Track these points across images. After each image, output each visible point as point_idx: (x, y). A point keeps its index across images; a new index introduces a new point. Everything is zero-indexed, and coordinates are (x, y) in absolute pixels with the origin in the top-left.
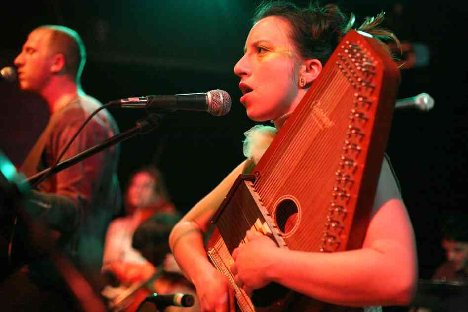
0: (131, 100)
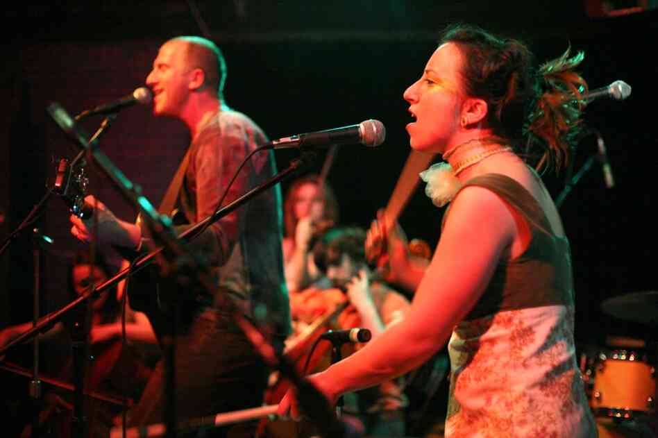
0: (283, 140)
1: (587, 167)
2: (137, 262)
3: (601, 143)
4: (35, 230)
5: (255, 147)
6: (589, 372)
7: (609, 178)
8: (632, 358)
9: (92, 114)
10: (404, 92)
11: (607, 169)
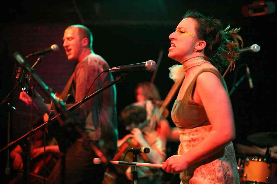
0: (113, 68)
1: (242, 79)
2: (51, 119)
3: (248, 69)
4: (8, 104)
5: (102, 70)
6: (242, 166)
7: (251, 84)
8: (260, 160)
9: (34, 55)
10: (169, 36)
11: (250, 81)
